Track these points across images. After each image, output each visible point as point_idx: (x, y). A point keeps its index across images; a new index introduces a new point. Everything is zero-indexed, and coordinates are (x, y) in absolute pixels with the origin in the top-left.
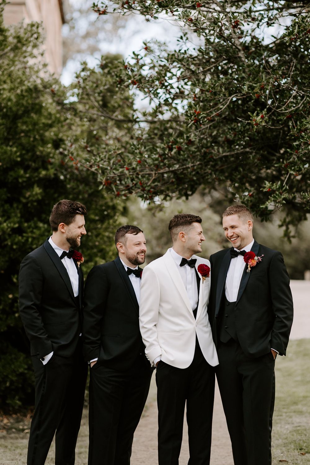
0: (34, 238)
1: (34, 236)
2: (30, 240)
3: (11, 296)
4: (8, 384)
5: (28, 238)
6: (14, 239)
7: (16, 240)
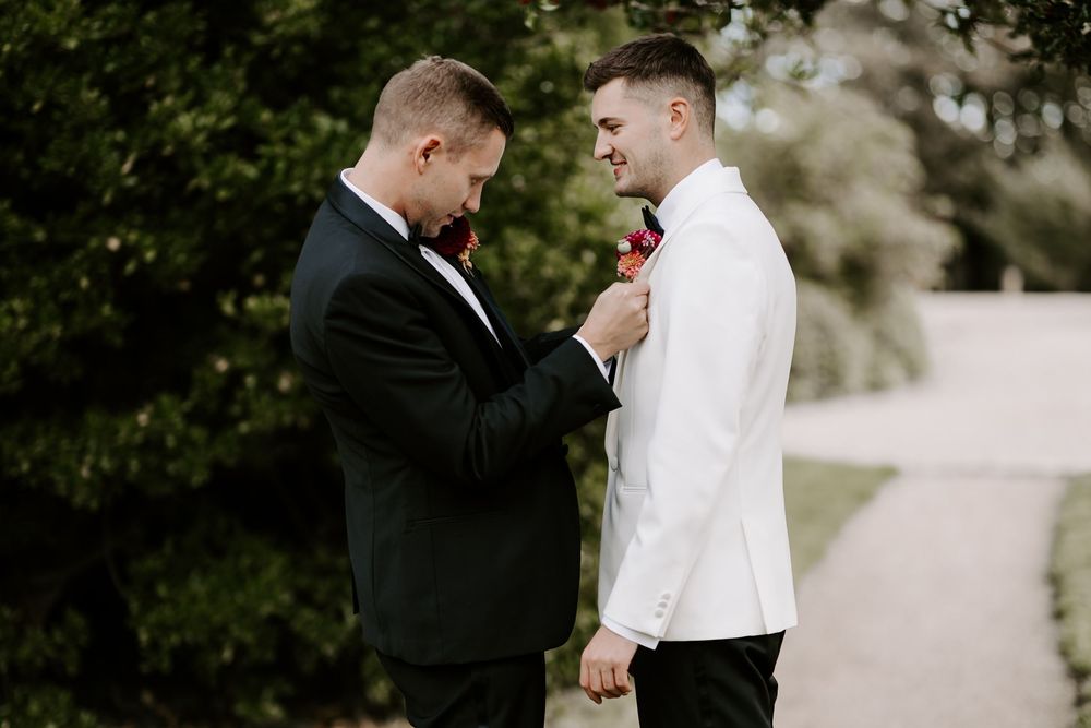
0: (292, 164)
1: (295, 152)
2: (281, 165)
3: (222, 365)
4: (227, 654)
5: (273, 160)
6: (222, 168)
7: (228, 172)
